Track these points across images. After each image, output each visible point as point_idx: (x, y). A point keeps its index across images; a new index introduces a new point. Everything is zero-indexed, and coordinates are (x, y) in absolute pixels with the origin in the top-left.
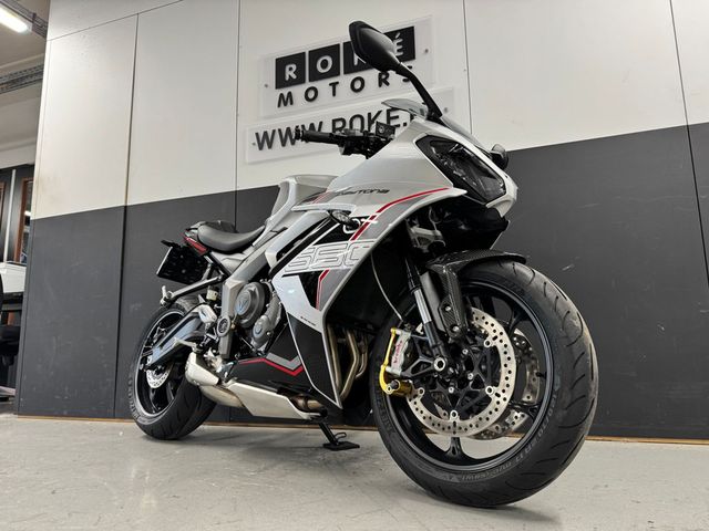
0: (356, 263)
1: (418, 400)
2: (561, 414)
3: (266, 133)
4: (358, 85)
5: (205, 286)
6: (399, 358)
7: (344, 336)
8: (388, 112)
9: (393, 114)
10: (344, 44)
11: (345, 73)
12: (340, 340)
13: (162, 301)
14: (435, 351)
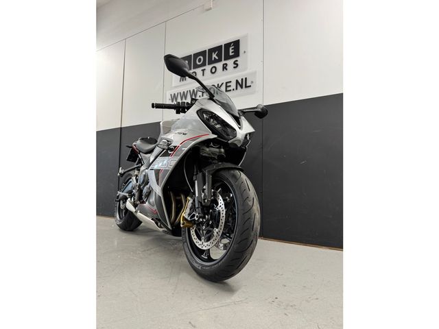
0: (172, 167)
1: (194, 230)
2: (235, 246)
3: (174, 94)
4: (213, 70)
5: (134, 169)
6: (188, 211)
7: (180, 196)
8: (226, 83)
9: (228, 85)
10: (209, 50)
11: (208, 64)
12: (178, 198)
13: (119, 174)
14: (197, 210)
